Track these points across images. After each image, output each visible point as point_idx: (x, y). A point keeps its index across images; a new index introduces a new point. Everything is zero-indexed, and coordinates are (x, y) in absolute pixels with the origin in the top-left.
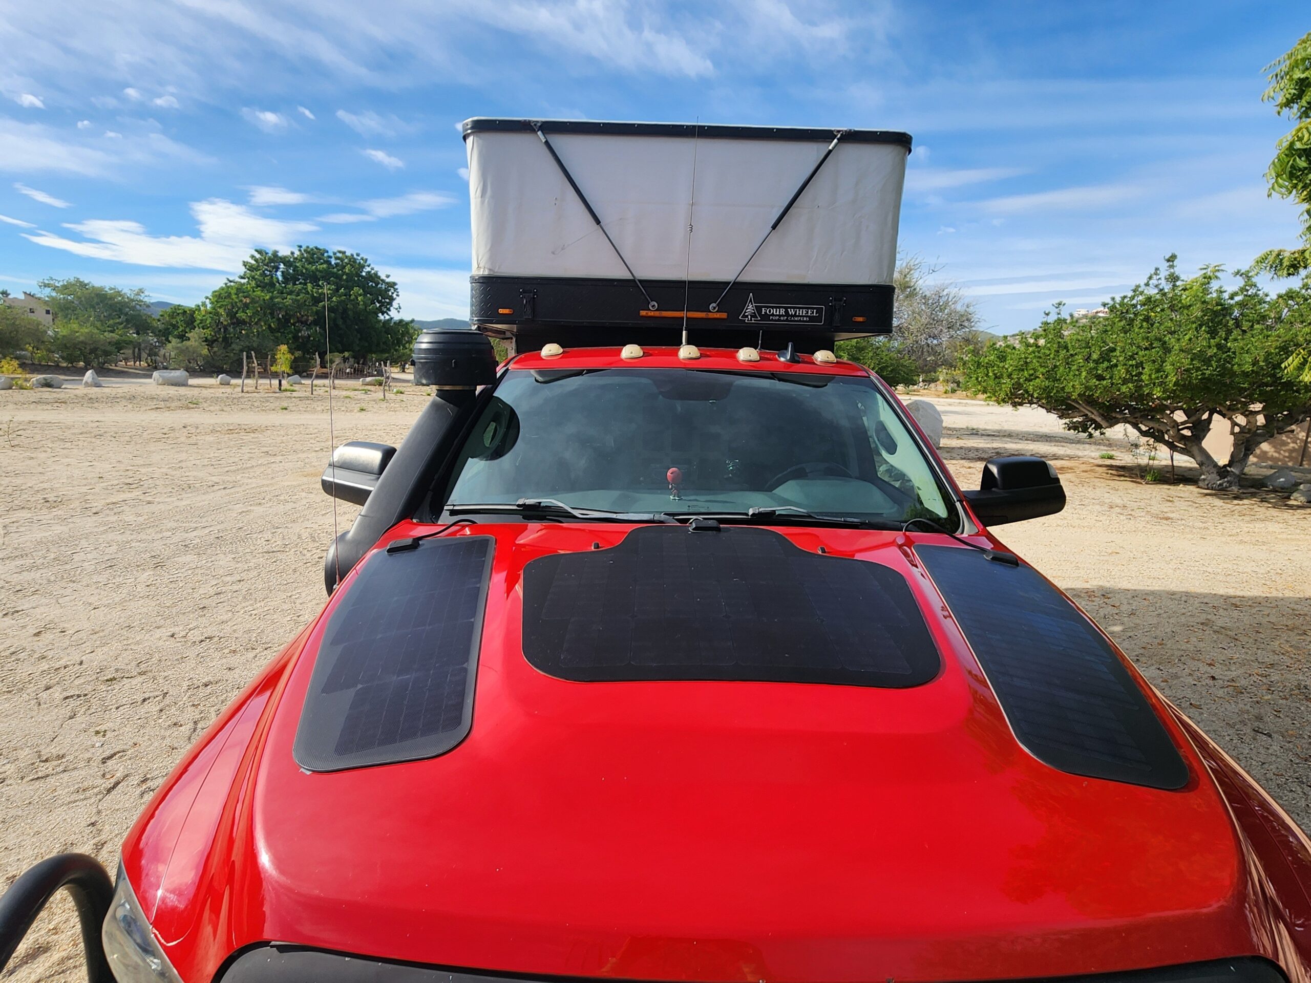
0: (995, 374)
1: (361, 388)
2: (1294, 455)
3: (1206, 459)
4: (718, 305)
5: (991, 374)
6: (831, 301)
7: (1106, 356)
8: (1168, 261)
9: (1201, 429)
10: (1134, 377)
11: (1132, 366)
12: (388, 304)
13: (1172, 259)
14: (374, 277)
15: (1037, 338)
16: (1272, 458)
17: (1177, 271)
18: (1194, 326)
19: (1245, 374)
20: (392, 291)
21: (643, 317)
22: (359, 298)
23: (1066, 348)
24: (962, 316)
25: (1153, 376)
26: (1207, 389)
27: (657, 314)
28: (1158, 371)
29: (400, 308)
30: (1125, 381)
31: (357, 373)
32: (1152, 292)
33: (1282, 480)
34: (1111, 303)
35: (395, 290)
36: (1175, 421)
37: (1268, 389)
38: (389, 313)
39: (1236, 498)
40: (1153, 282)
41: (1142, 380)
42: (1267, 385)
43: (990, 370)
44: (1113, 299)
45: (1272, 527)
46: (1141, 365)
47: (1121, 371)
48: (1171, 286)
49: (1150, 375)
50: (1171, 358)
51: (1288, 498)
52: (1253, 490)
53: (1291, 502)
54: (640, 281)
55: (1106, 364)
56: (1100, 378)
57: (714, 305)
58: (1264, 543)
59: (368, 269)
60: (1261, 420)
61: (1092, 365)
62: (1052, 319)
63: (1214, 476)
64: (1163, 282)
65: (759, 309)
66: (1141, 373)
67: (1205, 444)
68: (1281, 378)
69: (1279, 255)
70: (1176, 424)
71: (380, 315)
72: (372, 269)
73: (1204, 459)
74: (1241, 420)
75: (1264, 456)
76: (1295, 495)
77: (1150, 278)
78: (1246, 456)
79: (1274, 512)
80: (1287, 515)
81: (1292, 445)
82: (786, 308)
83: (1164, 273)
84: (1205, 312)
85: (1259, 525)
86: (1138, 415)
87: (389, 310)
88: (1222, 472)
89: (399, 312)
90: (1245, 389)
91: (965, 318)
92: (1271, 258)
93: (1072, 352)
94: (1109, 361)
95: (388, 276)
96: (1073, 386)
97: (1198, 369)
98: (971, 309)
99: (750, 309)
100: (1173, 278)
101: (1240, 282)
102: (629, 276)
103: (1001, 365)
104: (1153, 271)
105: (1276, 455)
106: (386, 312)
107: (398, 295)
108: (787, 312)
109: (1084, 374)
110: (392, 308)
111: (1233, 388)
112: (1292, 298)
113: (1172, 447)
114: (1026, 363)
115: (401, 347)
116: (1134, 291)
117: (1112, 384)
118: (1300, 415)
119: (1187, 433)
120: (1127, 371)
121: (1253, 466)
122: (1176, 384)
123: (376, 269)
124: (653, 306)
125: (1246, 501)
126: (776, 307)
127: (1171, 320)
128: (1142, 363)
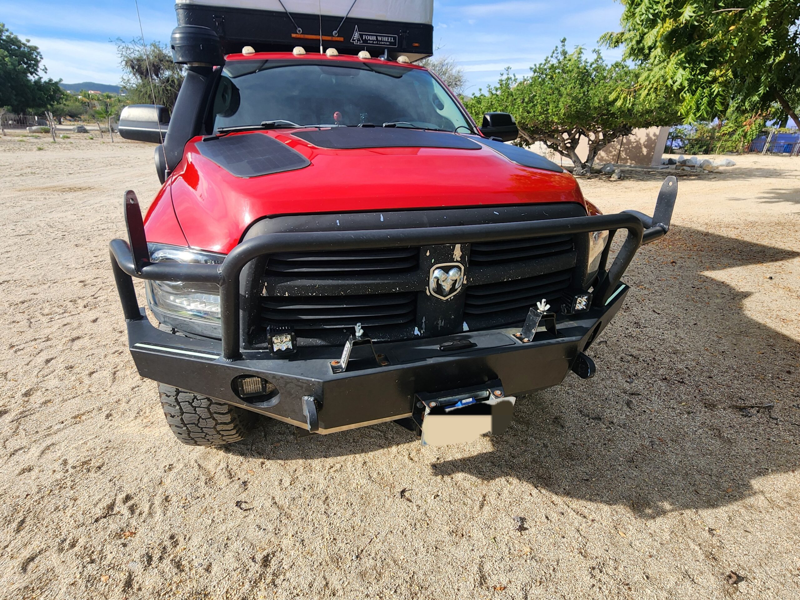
0: (475, 112)
1: (30, 135)
2: (615, 158)
3: (576, 160)
4: (338, 32)
5: (473, 112)
6: (401, 33)
7: (531, 100)
8: (562, 42)
9: (575, 143)
10: (545, 112)
11: (544, 104)
12: (34, 65)
13: (564, 41)
14: (14, 41)
15: (497, 90)
16: (605, 160)
17: (567, 49)
18: (573, 81)
19: (595, 108)
20: (36, 54)
21: (294, 38)
22: (6, 59)
23: (512, 95)
24: (456, 78)
25: (554, 110)
26: (578, 117)
27: (302, 36)
28: (556, 107)
29: (46, 69)
30: (541, 114)
31: (22, 124)
32: (554, 61)
33: (609, 168)
34: (534, 67)
35: (38, 53)
36: (563, 138)
37: (605, 117)
38: (37, 73)
39: (588, 179)
40: (555, 55)
41: (549, 113)
42: (604, 115)
43: (473, 109)
44: (535, 65)
45: (603, 190)
46: (548, 104)
47: (539, 108)
48: (563, 57)
49: (552, 110)
50: (562, 99)
51: (610, 177)
52: (596, 174)
53: (611, 179)
54: (290, 13)
55: (531, 104)
56: (529, 112)
57: (336, 32)
58: (599, 197)
59: (7, 34)
60: (601, 136)
61: (525, 104)
62: (504, 77)
63: (580, 168)
64: (559, 55)
65: (361, 36)
66: (548, 109)
67: (577, 151)
68: (611, 111)
69: (611, 35)
70: (564, 140)
71: (29, 75)
72: (12, 34)
73: (576, 159)
74: (592, 136)
75: (601, 159)
76: (613, 175)
77: (553, 53)
78: (594, 156)
79: (604, 184)
80: (609, 184)
81: (614, 152)
82: (377, 36)
83: (560, 50)
84: (579, 73)
85: (597, 189)
86: (546, 135)
87: (36, 70)
88: (584, 166)
89: (46, 72)
90: (594, 118)
91: (457, 80)
92: (608, 37)
93: (515, 97)
94: (533, 102)
95: (28, 41)
96: (516, 117)
97: (575, 105)
98: (460, 74)
99: (356, 35)
100: (564, 53)
101: (595, 56)
102: (283, 10)
103: (479, 106)
104: (555, 49)
105: (607, 158)
106: (34, 72)
107: (41, 58)
108: (377, 38)
109: (521, 110)
110: (39, 69)
111: (590, 117)
112: (617, 66)
113: (561, 153)
114: (492, 104)
115: (56, 103)
116: (546, 60)
117: (535, 116)
118: (617, 133)
119: (569, 145)
120: (542, 108)
121: (597, 164)
122: (564, 115)
123: (15, 34)
124: (300, 31)
125: (593, 180)
126: (371, 35)
127: (563, 78)
128: (549, 103)
